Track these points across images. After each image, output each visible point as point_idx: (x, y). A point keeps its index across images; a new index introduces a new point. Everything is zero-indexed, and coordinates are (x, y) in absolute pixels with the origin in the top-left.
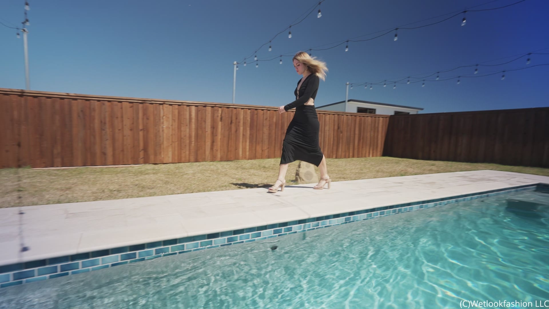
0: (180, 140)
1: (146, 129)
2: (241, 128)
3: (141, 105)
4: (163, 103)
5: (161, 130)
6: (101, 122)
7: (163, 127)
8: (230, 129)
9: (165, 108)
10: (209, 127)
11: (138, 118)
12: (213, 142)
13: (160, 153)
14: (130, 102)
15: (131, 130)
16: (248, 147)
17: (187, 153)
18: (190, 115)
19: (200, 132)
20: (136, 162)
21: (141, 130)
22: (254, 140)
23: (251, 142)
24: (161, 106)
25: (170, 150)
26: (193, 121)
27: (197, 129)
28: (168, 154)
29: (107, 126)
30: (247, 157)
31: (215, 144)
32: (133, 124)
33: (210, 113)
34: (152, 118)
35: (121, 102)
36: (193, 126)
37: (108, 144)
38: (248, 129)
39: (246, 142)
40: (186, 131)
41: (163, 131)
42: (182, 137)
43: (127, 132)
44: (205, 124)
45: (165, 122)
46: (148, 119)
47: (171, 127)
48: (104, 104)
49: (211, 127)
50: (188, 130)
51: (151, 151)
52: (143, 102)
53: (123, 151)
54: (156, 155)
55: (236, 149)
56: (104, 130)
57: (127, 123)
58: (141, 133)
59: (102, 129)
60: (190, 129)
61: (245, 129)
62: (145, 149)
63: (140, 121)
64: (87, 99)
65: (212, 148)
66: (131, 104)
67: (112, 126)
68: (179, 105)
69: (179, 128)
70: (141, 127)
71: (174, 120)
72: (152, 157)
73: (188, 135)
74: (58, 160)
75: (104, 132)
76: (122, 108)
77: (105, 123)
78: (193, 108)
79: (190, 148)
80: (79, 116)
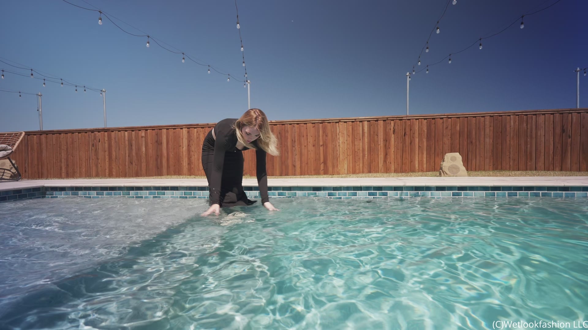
0: (355, 153)
1: (325, 145)
2: (417, 140)
3: (321, 125)
4: (339, 121)
5: (337, 145)
6: (292, 140)
7: (339, 142)
8: (404, 142)
9: (341, 126)
10: (382, 140)
11: (319, 136)
12: (386, 155)
13: (338, 165)
14: (313, 123)
15: (314, 146)
16: (425, 160)
17: (361, 165)
18: (363, 130)
19: (373, 145)
20: (318, 174)
21: (321, 146)
23: (428, 154)
24: (337, 124)
25: (346, 162)
26: (366, 135)
27: (370, 143)
28: (344, 167)
29: (296, 143)
30: (425, 169)
31: (388, 156)
32: (315, 140)
33: (382, 126)
34: (330, 135)
35: (306, 124)
36: (366, 140)
37: (297, 158)
38: (425, 140)
39: (423, 154)
40: (359, 144)
41: (339, 146)
42: (356, 150)
43: (311, 148)
44: (378, 137)
45: (341, 138)
46: (326, 136)
47: (346, 142)
48: (294, 126)
49: (384, 140)
50: (361, 144)
51: (330, 164)
52: (323, 122)
53: (307, 163)
54: (333, 167)
55: (412, 161)
56: (294, 147)
57: (311, 140)
58: (321, 148)
59: (293, 146)
60: (363, 143)
61: (420, 141)
62: (325, 162)
63: (321, 138)
64: (283, 124)
65: (385, 161)
66: (314, 125)
67: (300, 144)
68: (352, 122)
69: (353, 142)
70: (321, 143)
71: (348, 135)
72: (330, 169)
73: (361, 149)
75: (294, 148)
76: (307, 128)
77: (295, 141)
78: (366, 123)
79: (363, 160)
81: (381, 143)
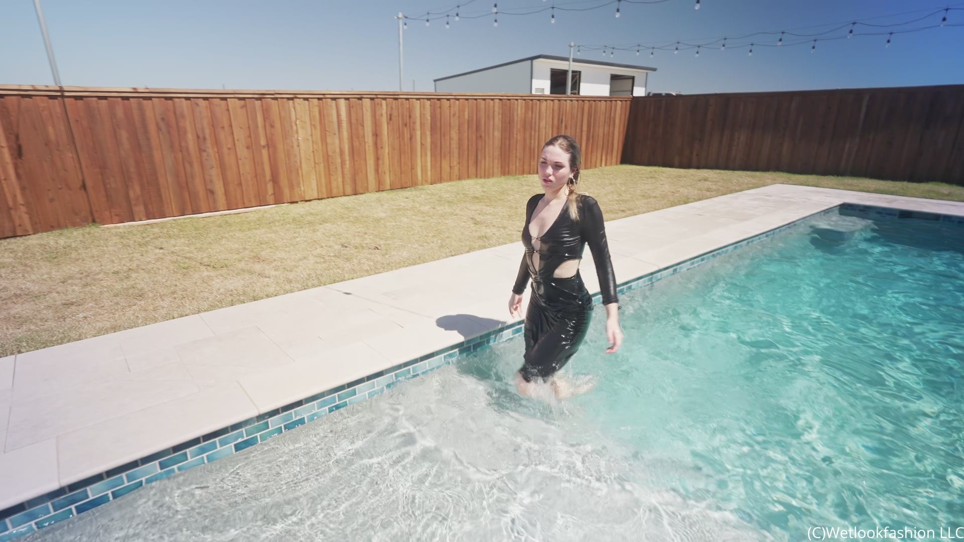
0: (327, 159)
1: (271, 145)
2: (418, 133)
3: (258, 103)
4: (293, 97)
5: (295, 144)
6: (198, 137)
7: (298, 139)
8: (401, 136)
9: (297, 106)
10: (370, 134)
11: (257, 127)
12: (377, 159)
13: (299, 184)
14: (240, 99)
15: (248, 148)
16: (429, 164)
17: (340, 180)
18: (338, 115)
19: (356, 144)
20: (262, 203)
21: (264, 147)
22: (438, 151)
23: (433, 155)
24: (291, 102)
25: (313, 177)
26: (345, 125)
27: (351, 139)
28: (310, 185)
29: (209, 142)
30: (429, 180)
31: (380, 162)
32: (250, 136)
33: (369, 110)
34: (278, 125)
35: (225, 99)
36: (345, 134)
37: (215, 173)
38: (428, 133)
39: (426, 155)
40: (334, 142)
41: (298, 146)
42: (330, 153)
43: (242, 152)
44: (364, 130)
45: (300, 131)
46: (272, 126)
47: (310, 138)
48: (197, 104)
49: (373, 135)
50: (337, 141)
51: (284, 182)
52: (261, 97)
53: (240, 184)
54: (291, 187)
55: (413, 168)
56: (205, 151)
57: (240, 135)
58: (265, 152)
59: (201, 150)
60: (340, 139)
61: (423, 135)
62: (275, 179)
63: (261, 131)
64: (168, 97)
65: (377, 171)
66: (242, 102)
67: (217, 142)
68: (319, 99)
69: (324, 139)
70: (263, 142)
71: (313, 126)
72: (286, 191)
73: (338, 150)
74: (139, 209)
75: (204, 154)
76: (228, 110)
77: (205, 139)
78: (342, 103)
79: (343, 171)
80: (159, 129)
81: (369, 139)
